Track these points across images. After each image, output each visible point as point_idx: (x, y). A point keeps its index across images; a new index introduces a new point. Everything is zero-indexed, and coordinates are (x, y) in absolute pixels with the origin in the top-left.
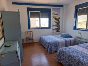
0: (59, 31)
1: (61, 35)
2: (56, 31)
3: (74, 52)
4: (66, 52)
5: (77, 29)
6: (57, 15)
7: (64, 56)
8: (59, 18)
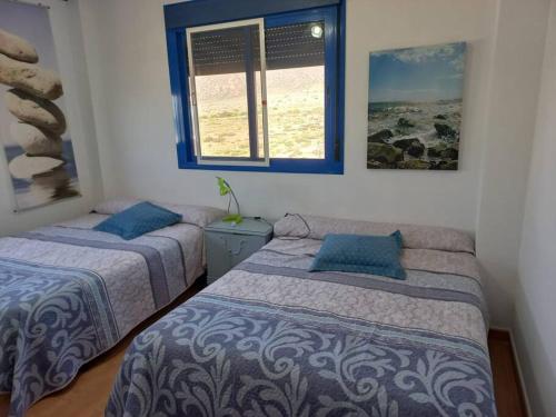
0: (74, 194)
1: (99, 220)
2: (50, 192)
3: (249, 325)
4: (199, 351)
5: (200, 162)
6: (33, 60)
7: (191, 385)
8: (57, 90)
